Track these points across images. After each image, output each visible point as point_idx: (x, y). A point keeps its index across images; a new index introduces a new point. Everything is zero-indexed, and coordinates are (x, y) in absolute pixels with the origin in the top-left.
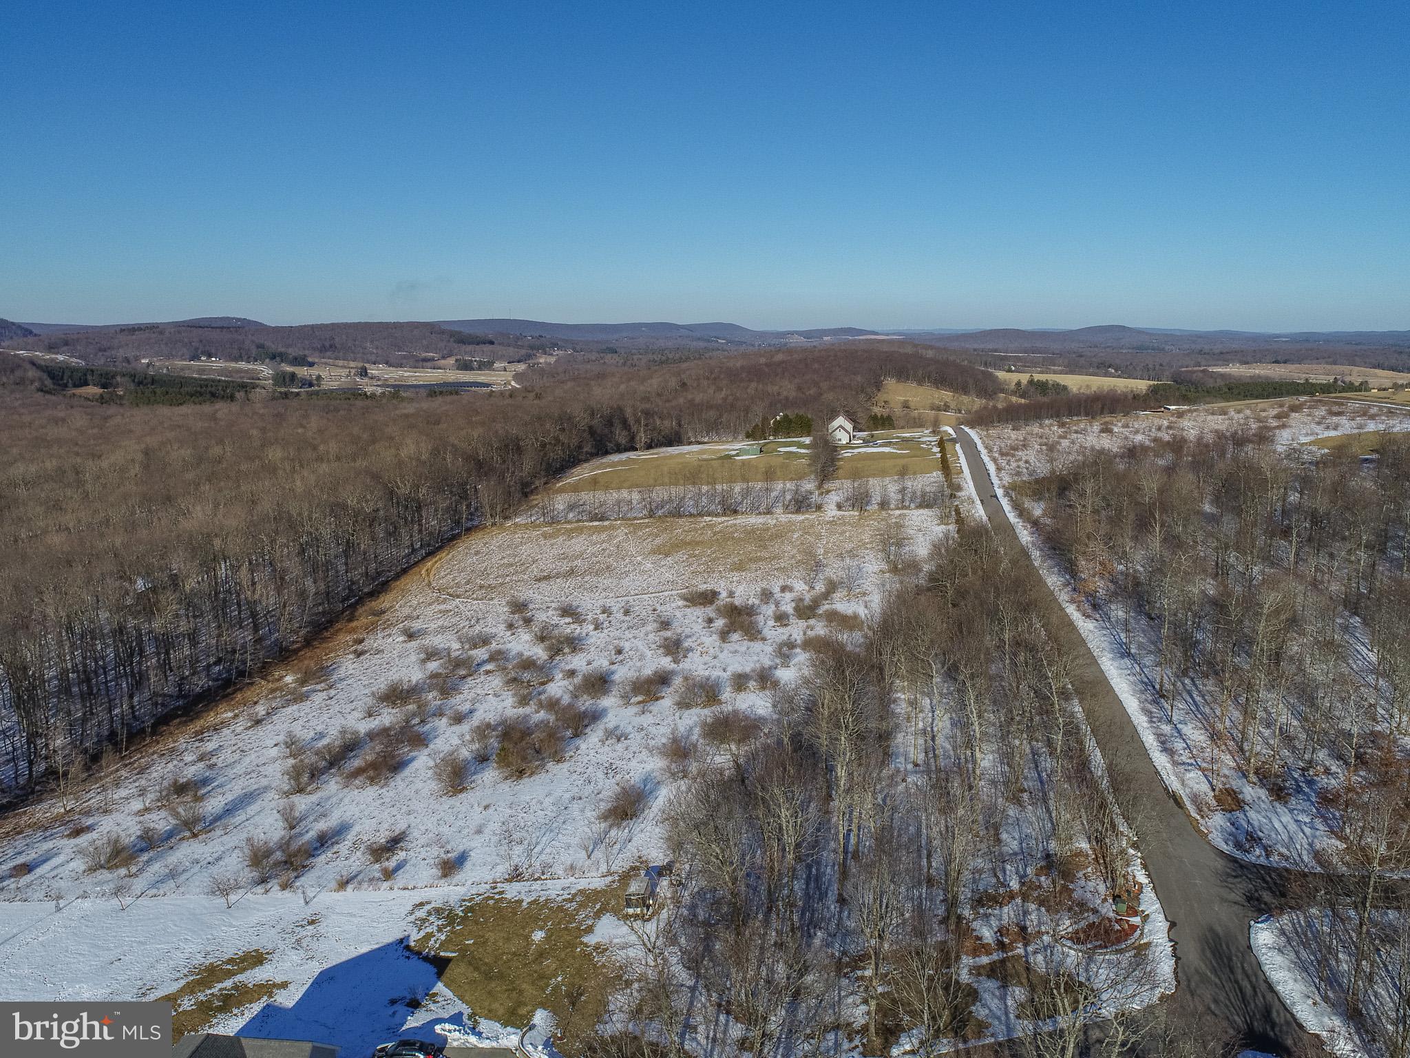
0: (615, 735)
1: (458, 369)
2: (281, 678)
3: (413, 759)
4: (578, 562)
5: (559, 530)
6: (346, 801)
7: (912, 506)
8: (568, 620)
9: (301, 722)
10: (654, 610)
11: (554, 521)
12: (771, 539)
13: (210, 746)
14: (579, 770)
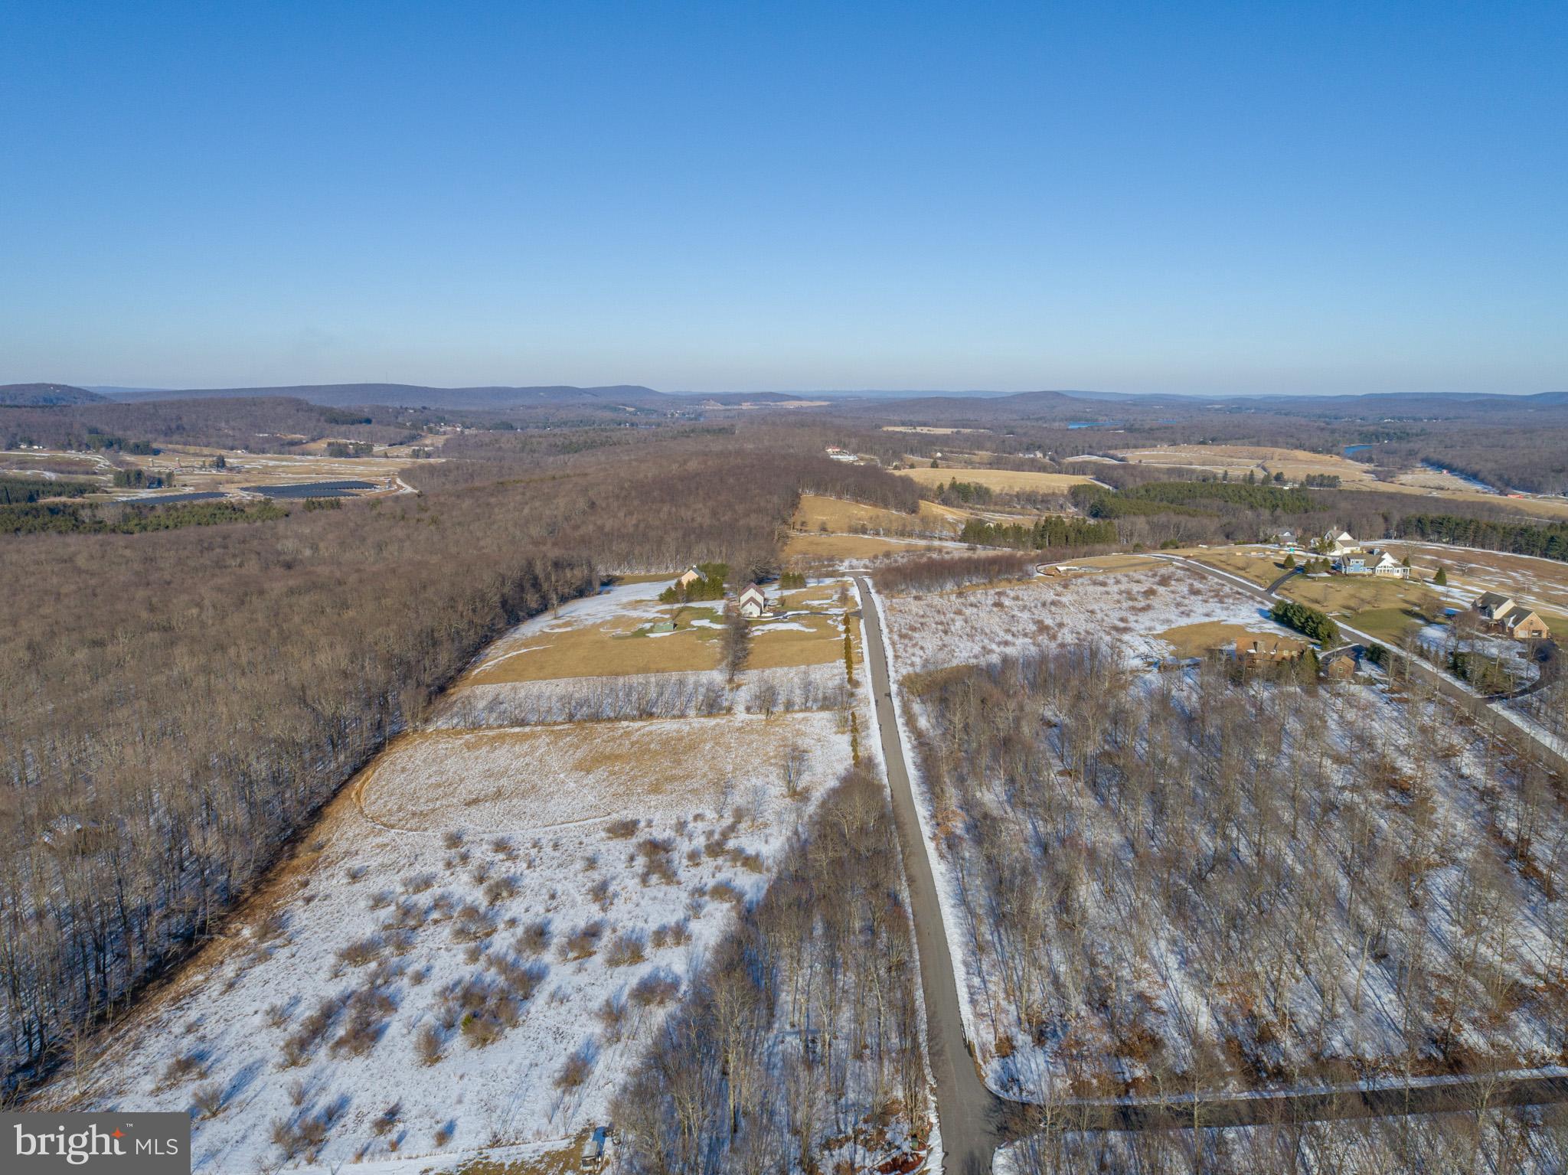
0: (559, 998)
1: (331, 455)
2: (238, 933)
3: (387, 1026)
4: (504, 781)
5: (481, 738)
6: (339, 1073)
7: (815, 708)
8: (501, 856)
9: (272, 985)
10: (581, 843)
11: (475, 727)
12: (684, 753)
13: (193, 1015)
14: (533, 1036)
